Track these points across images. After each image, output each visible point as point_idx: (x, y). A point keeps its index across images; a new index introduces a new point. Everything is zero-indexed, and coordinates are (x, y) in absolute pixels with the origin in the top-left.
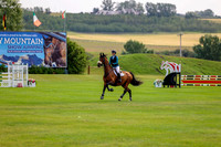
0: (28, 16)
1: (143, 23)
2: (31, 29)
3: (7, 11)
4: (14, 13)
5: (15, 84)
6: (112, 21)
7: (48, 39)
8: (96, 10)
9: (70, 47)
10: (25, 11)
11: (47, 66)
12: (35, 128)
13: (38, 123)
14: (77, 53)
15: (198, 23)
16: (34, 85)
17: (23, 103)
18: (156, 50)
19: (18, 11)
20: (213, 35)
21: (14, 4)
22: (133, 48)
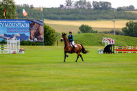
0: (20, 9)
1: (91, 14)
2: (21, 17)
3: (6, 7)
4: (11, 8)
5: (12, 51)
6: (71, 13)
7: (32, 24)
8: (62, 6)
9: (46, 29)
10: (18, 6)
11: (32, 41)
12: (24, 79)
13: (26, 76)
14: (50, 33)
15: (125, 14)
16: (23, 52)
17: (17, 64)
18: (99, 31)
19: (13, 6)
20: (134, 21)
21: (11, 2)
22: (84, 29)
